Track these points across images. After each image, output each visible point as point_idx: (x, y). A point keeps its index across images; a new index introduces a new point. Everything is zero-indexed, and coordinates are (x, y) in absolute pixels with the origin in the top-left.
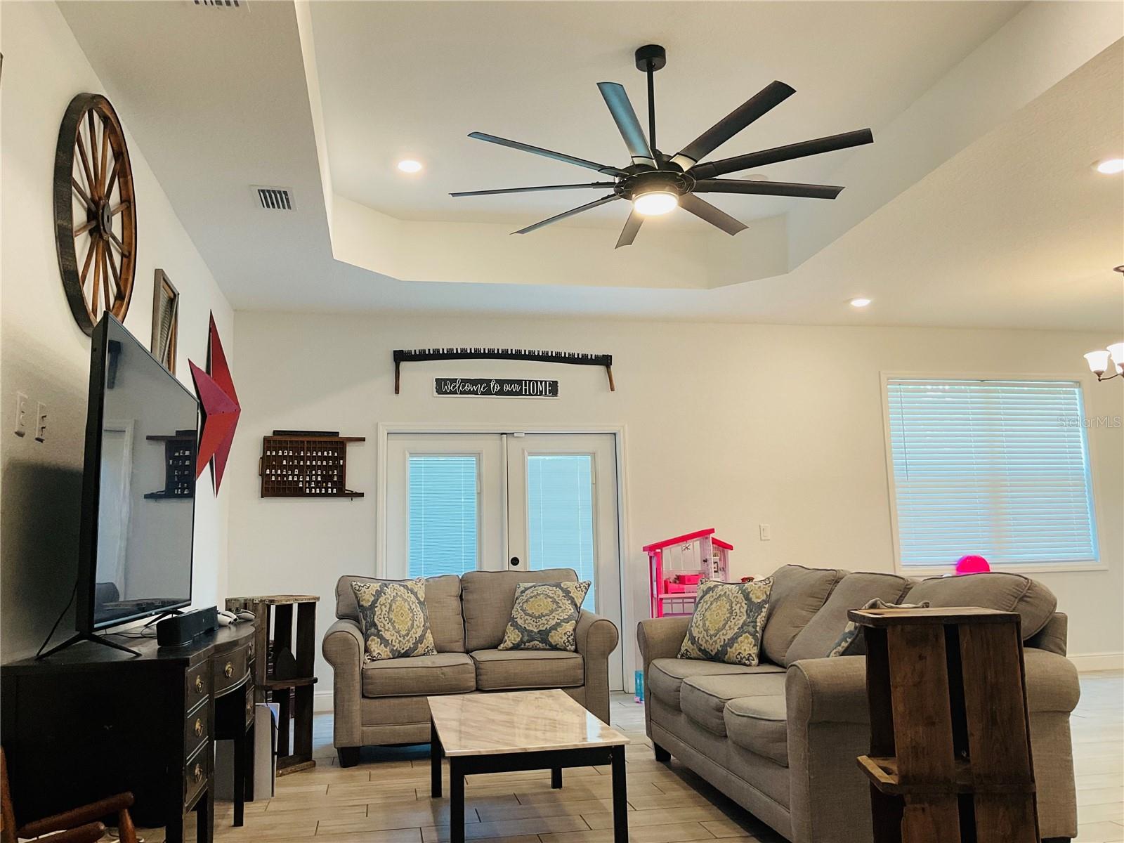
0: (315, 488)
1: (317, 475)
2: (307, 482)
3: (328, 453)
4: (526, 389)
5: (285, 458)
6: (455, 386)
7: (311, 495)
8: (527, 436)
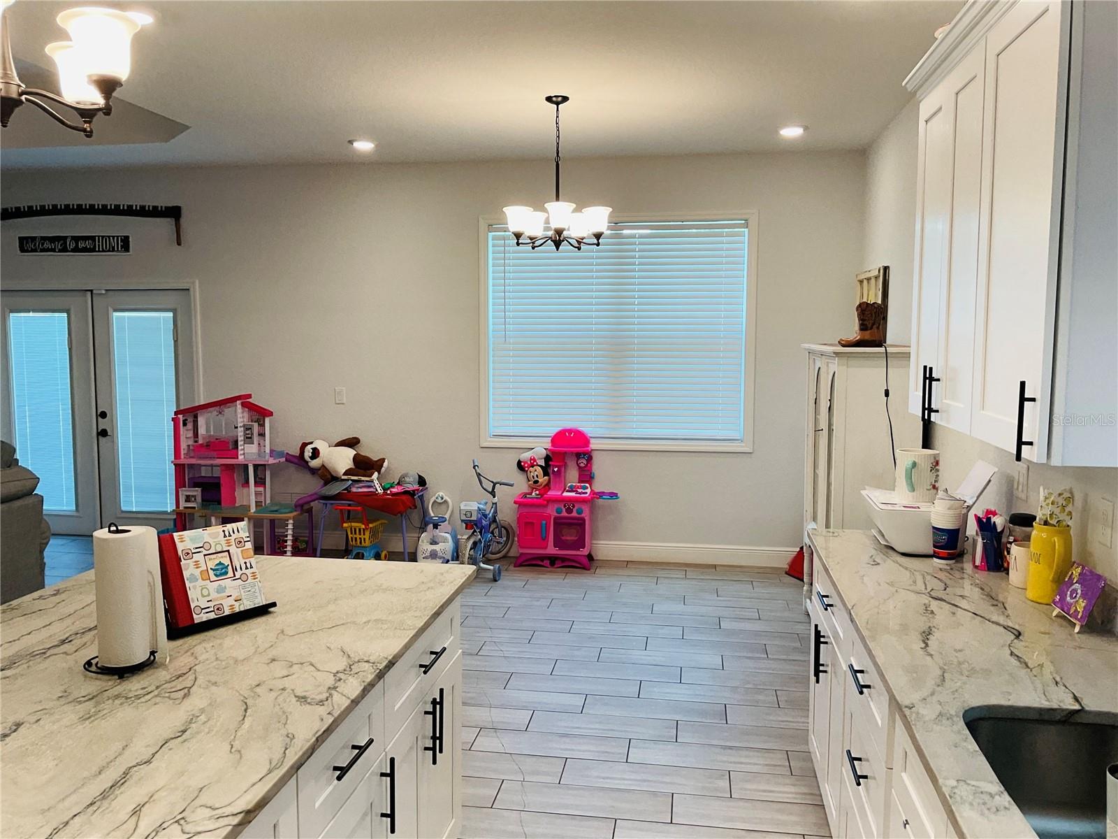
4: (99, 245)
6: (36, 244)
8: (110, 293)
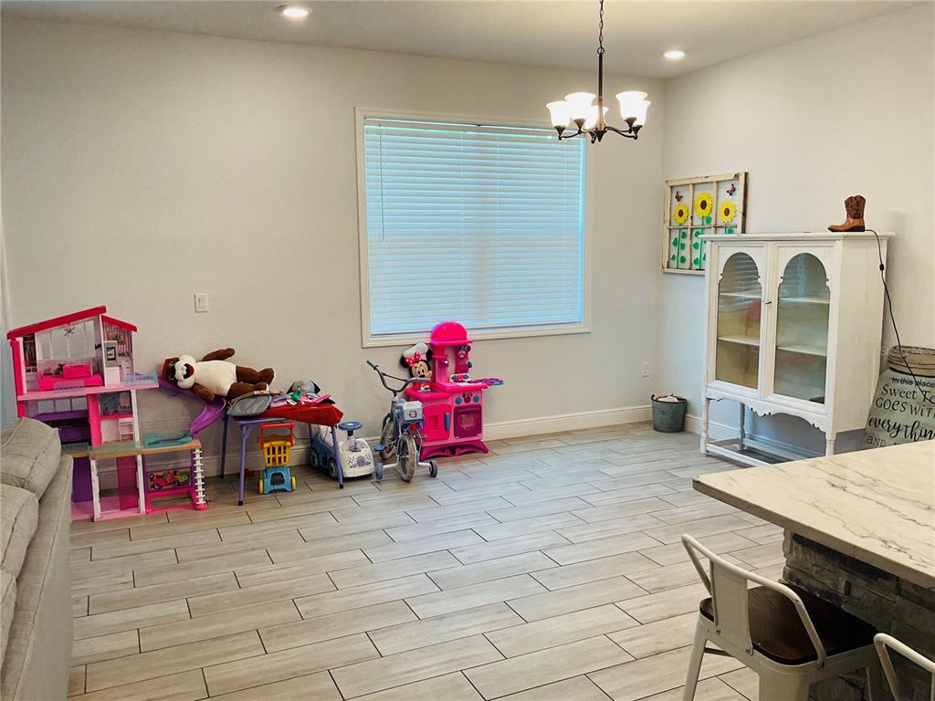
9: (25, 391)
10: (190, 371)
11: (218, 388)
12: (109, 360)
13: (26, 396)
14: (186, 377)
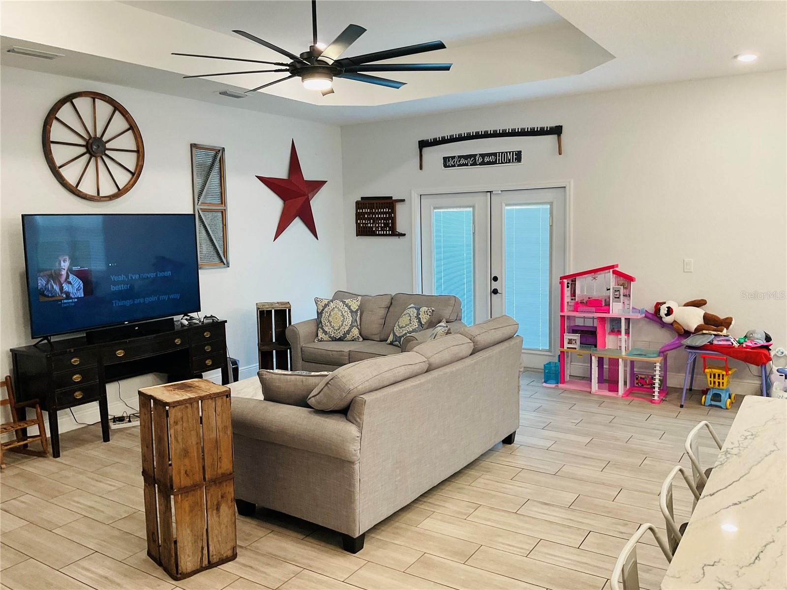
0: (381, 231)
1: (381, 223)
2: (377, 227)
3: (386, 210)
4: (499, 159)
5: (366, 213)
6: (455, 161)
7: (379, 235)
8: (503, 192)
9: (566, 310)
10: (670, 311)
11: (688, 326)
12: (615, 298)
13: (566, 313)
14: (667, 315)
